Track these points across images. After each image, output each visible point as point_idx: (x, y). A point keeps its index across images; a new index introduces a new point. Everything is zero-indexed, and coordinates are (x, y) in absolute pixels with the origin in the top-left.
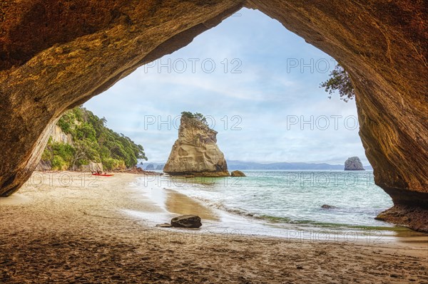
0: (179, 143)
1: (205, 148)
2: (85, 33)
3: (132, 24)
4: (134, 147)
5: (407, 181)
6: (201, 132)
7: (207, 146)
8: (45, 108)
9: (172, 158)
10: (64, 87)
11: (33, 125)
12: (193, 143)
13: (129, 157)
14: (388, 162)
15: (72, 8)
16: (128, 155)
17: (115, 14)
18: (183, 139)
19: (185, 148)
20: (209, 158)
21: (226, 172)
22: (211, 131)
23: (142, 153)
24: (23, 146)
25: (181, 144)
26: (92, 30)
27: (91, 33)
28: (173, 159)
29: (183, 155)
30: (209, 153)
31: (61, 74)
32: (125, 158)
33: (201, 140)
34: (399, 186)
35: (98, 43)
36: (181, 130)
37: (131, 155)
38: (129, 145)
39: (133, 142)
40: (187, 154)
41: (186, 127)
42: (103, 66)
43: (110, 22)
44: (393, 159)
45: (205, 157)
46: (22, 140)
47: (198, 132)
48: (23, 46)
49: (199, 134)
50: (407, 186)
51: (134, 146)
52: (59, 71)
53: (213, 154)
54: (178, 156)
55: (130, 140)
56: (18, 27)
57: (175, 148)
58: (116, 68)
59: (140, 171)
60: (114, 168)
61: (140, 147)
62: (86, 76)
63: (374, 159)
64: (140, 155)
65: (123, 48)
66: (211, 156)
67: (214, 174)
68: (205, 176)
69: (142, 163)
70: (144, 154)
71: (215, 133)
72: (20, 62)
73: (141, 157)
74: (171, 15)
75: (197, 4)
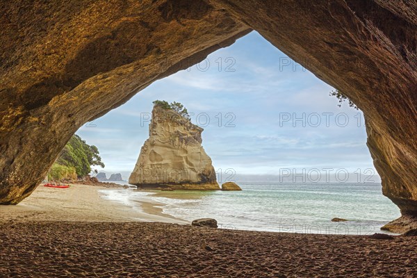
0: (150, 144)
1: (186, 152)
2: (124, 63)
3: (161, 53)
4: (86, 149)
5: (410, 191)
6: (181, 129)
7: (189, 148)
8: (74, 122)
9: (140, 165)
10: (93, 104)
11: (61, 137)
12: (169, 144)
13: (80, 163)
14: (393, 173)
15: (116, 45)
16: (79, 160)
17: (149, 48)
18: (155, 138)
19: (158, 150)
20: (191, 164)
21: (215, 183)
22: (195, 127)
23: (97, 157)
24: (50, 156)
25: (153, 145)
26: (129, 61)
27: (128, 63)
28: (142, 166)
29: (156, 160)
30: (192, 157)
31: (94, 94)
32: (76, 164)
33: (181, 140)
34: (404, 196)
35: (131, 69)
36: (153, 126)
37: (83, 160)
38: (79, 146)
39: (84, 142)
40: (162, 160)
41: (160, 122)
42: (128, 84)
43: (145, 54)
44: (396, 170)
45: (185, 163)
46: (51, 151)
47: (177, 129)
48: (74, 75)
49: (178, 132)
50: (411, 196)
51: (86, 147)
52: (93, 91)
53: (197, 160)
54: (149, 162)
55: (80, 139)
56: (73, 61)
57: (144, 150)
58: (137, 85)
59: (94, 181)
60: (63, 178)
61: (94, 149)
62: (113, 94)
63: (381, 169)
64: (94, 159)
65: (147, 71)
66: (194, 162)
67: (198, 187)
68: (187, 190)
69: (96, 171)
70: (99, 159)
71: (201, 130)
72: (70, 88)
73: (95, 163)
74: (194, 44)
75: (217, 35)
